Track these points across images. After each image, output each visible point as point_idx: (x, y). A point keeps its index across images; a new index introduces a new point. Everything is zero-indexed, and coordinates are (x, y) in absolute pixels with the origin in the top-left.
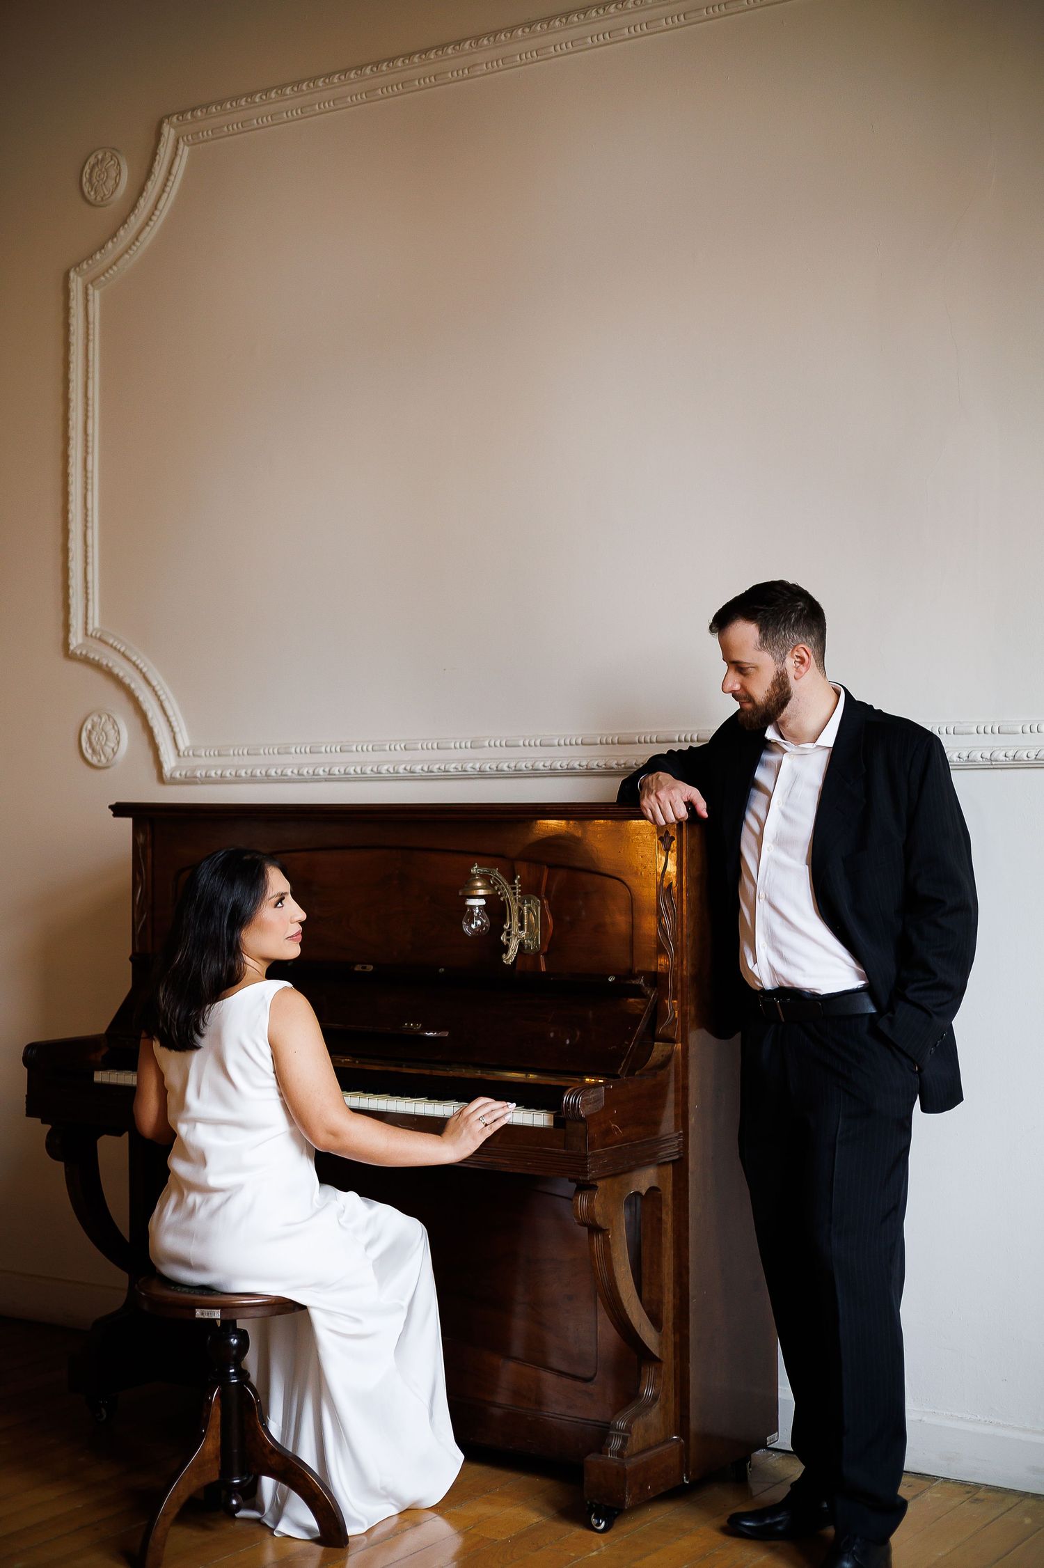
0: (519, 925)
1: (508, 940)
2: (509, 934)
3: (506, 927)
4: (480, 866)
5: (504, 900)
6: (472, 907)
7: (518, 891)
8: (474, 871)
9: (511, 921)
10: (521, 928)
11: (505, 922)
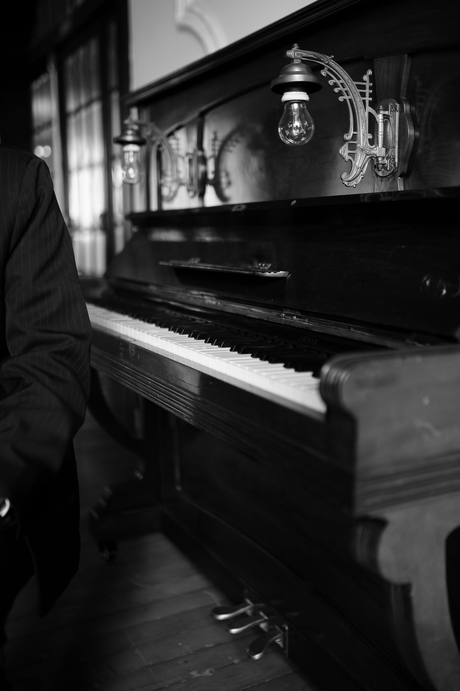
0: (370, 137)
1: (352, 155)
2: (353, 147)
3: (348, 137)
4: (301, 48)
5: (345, 100)
6: (290, 103)
7: (368, 91)
8: (290, 53)
9: (355, 129)
10: (372, 142)
11: (347, 131)
